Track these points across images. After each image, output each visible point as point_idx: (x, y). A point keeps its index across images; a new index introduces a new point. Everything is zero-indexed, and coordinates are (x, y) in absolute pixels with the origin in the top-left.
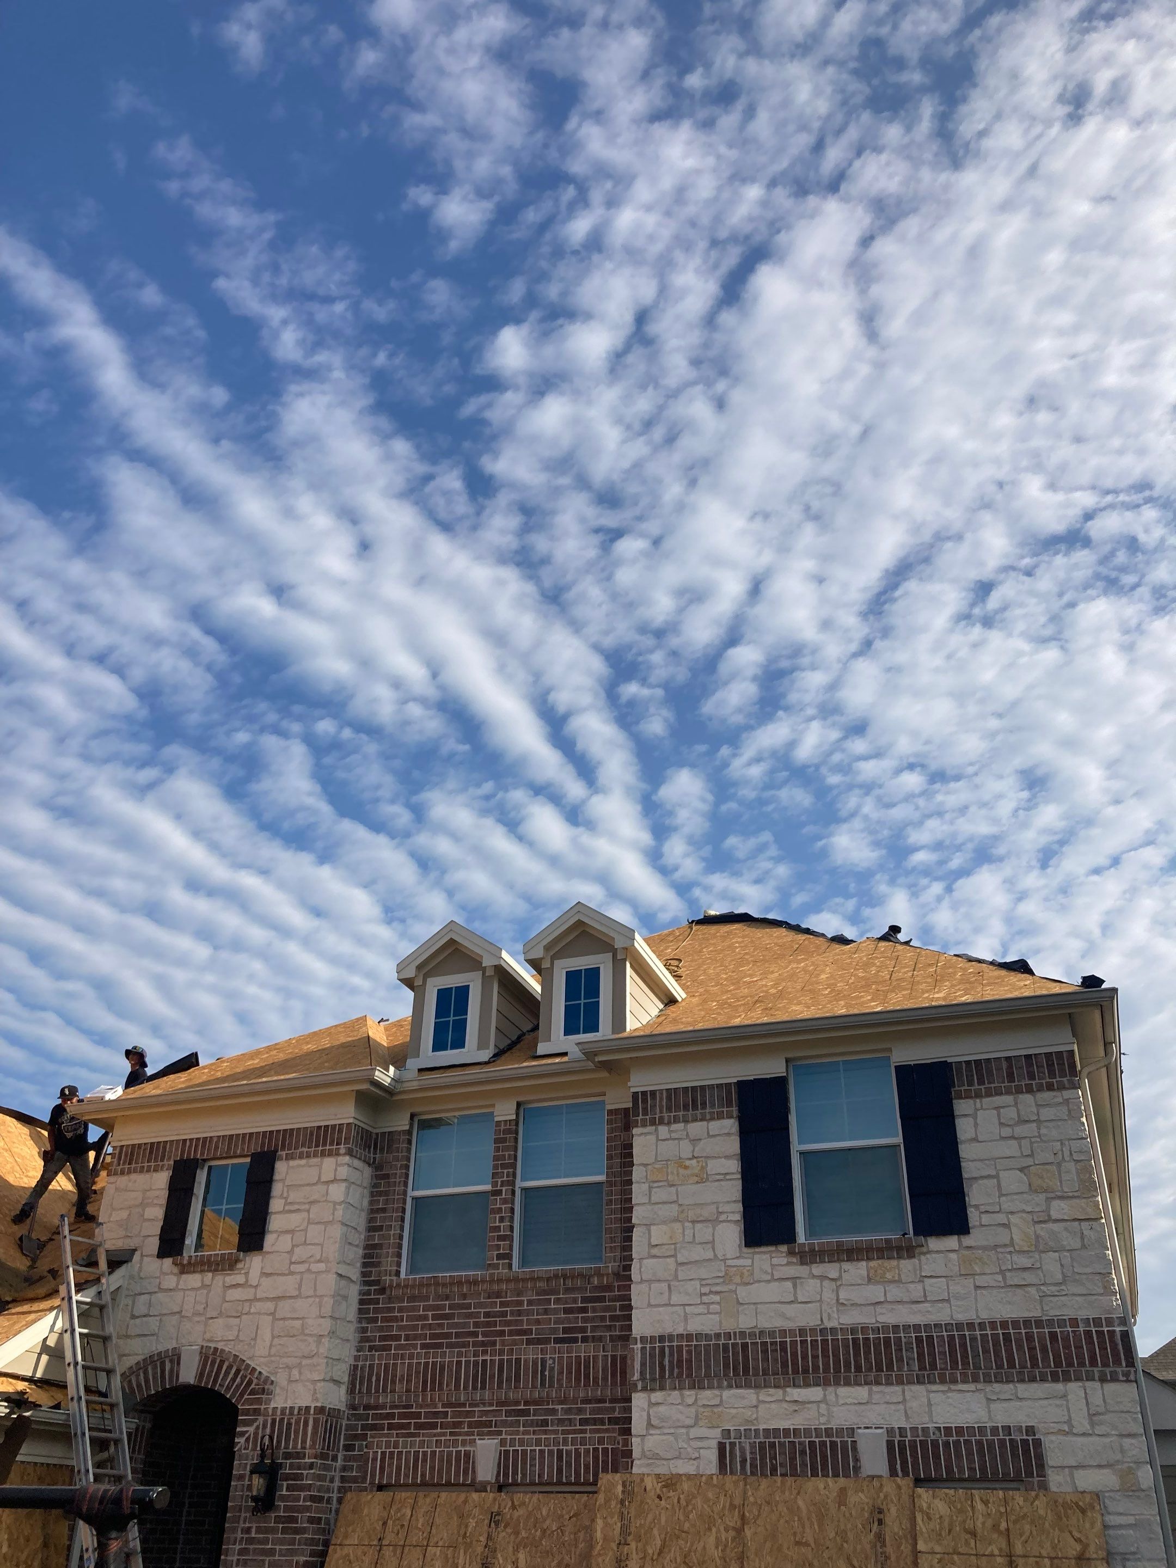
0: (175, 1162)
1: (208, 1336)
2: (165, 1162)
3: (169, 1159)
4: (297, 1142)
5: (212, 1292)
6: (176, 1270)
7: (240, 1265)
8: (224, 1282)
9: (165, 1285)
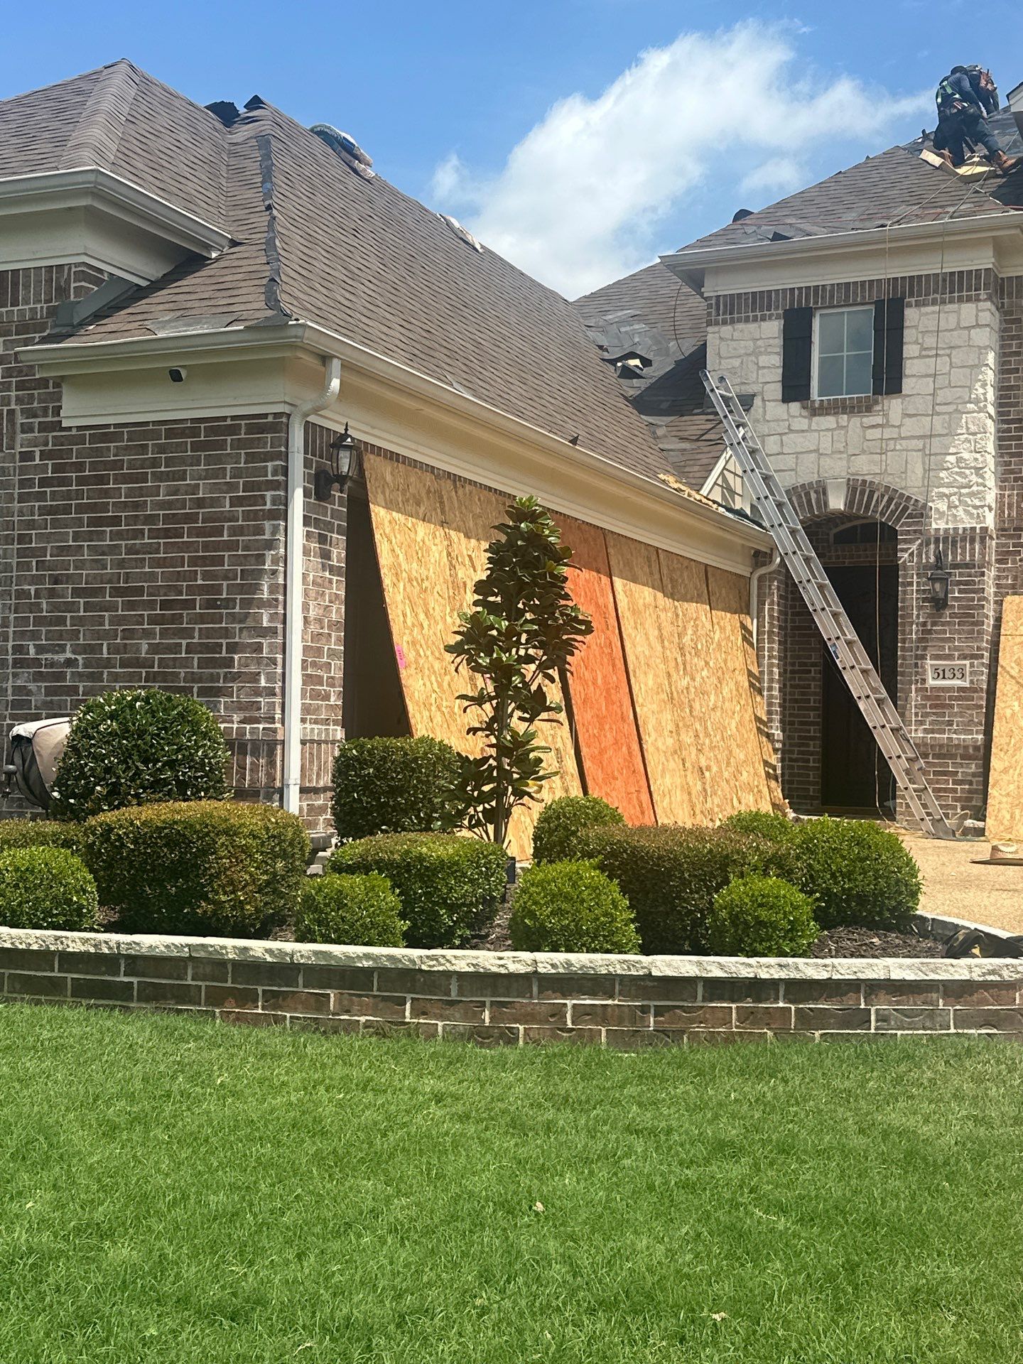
0: (786, 311)
1: (852, 470)
2: (773, 311)
3: (777, 308)
4: (928, 288)
5: (850, 433)
6: (805, 413)
7: (878, 408)
8: (861, 423)
9: (795, 427)
